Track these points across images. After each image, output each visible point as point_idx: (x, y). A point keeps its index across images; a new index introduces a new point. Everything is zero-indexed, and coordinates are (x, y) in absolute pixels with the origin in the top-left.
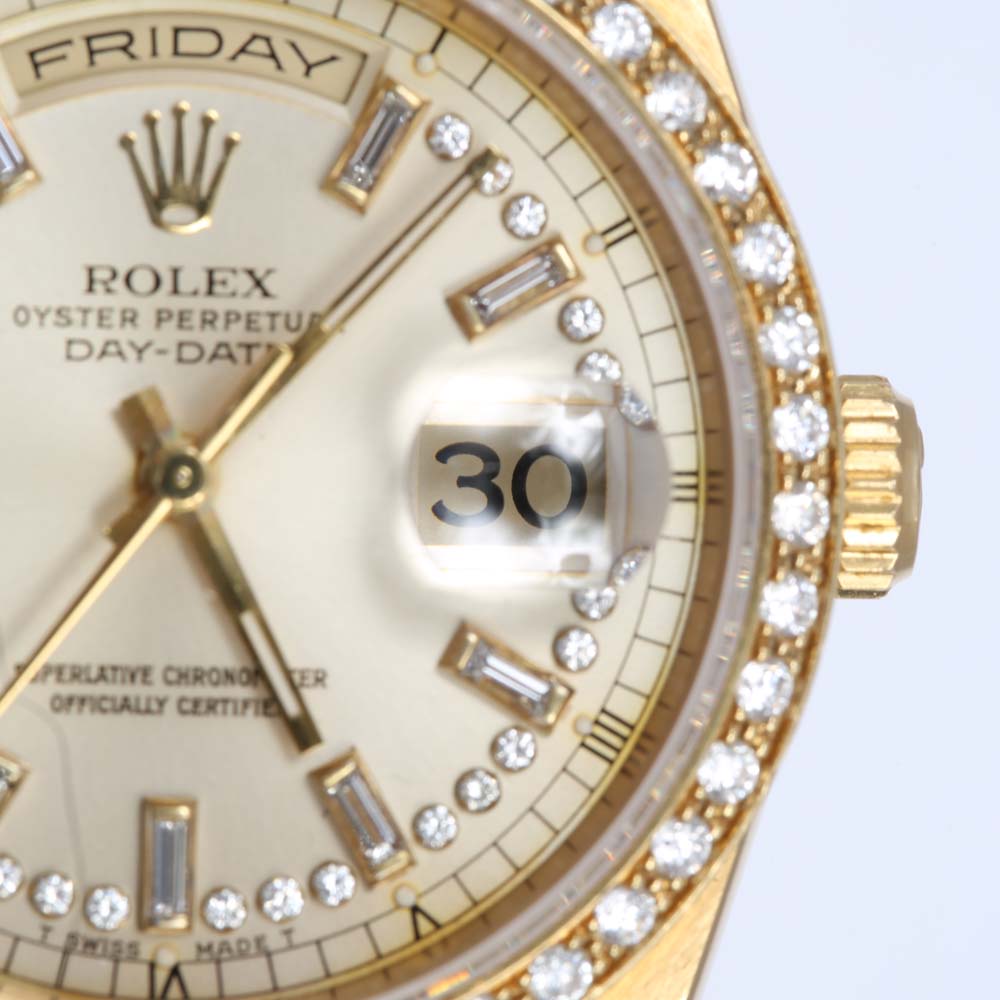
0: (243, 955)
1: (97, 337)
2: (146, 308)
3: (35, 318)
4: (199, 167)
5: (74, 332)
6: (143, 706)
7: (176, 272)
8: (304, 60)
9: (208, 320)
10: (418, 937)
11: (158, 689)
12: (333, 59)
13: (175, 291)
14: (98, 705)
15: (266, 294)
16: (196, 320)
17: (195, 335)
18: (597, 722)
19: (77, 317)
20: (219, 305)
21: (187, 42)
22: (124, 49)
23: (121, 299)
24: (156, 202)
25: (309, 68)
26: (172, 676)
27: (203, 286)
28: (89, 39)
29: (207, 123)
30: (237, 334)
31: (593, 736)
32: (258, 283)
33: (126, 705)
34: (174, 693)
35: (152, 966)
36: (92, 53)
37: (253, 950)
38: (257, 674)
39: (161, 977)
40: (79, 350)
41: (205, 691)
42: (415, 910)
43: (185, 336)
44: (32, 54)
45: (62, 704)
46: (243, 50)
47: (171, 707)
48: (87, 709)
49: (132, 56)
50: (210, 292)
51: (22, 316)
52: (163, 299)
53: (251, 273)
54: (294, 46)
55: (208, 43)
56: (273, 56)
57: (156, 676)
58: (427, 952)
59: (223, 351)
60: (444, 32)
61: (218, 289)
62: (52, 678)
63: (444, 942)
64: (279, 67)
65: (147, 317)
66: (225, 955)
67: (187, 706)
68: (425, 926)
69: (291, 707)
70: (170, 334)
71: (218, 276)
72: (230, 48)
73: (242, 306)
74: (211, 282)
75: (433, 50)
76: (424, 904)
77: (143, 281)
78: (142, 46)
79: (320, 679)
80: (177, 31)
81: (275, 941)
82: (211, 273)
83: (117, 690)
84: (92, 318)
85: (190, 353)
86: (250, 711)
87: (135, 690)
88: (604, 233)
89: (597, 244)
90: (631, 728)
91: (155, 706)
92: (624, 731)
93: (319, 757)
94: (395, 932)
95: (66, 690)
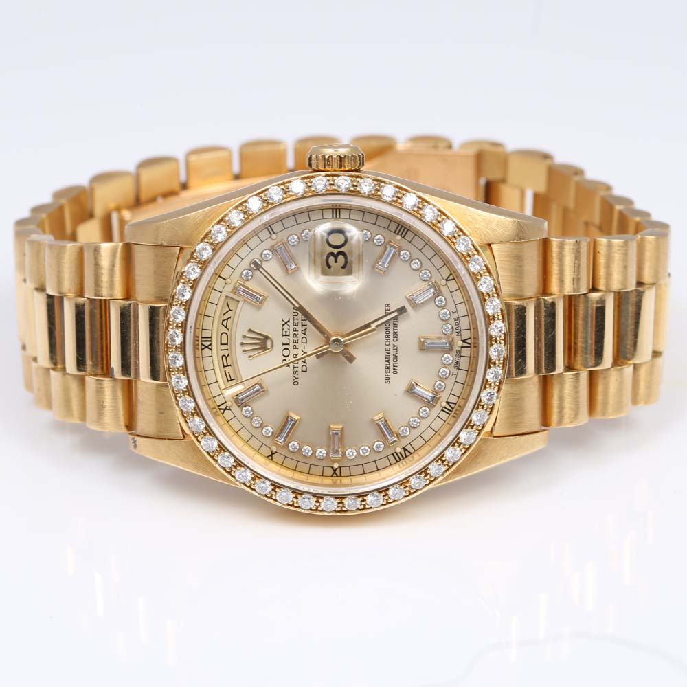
0: (459, 324)
1: (301, 364)
2: (293, 352)
3: (296, 380)
4: (257, 339)
5: (299, 369)
6: (396, 351)
7: (284, 344)
8: (228, 311)
9: (295, 336)
10: (454, 279)
11: (391, 347)
12: (227, 304)
13: (288, 344)
14: (395, 362)
15: (289, 321)
16: (296, 339)
17: (300, 339)
18: (398, 234)
19: (296, 369)
20: (292, 333)
21: (224, 341)
22: (226, 358)
23: (291, 359)
24: (264, 348)
25: (230, 310)
26: (388, 343)
27: (288, 337)
28: (224, 367)
29: (244, 337)
30: (299, 328)
31: (401, 235)
32: (286, 323)
33: (395, 355)
34: (392, 342)
35: (462, 347)
36: (228, 366)
37: (458, 321)
38: (387, 322)
39: (465, 345)
40: (304, 369)
41: (391, 335)
42: (447, 280)
43: (300, 342)
44: (228, 381)
45: (395, 371)
46: (226, 327)
47: (395, 343)
48: (396, 365)
49: (228, 355)
50: (289, 335)
51: (296, 383)
52: (291, 347)
53: (283, 325)
54: (224, 314)
55: (224, 336)
56: (227, 319)
57: (388, 347)
58: (457, 277)
59: (304, 332)
60: (220, 276)
61: (288, 334)
62: (389, 374)
63: (454, 272)
64: (230, 318)
65: (296, 352)
67: (395, 339)
68: (451, 277)
69: (395, 314)
70: (300, 346)
71: (284, 334)
72: (226, 330)
73: (292, 327)
74: (286, 335)
75: (225, 279)
76: (445, 278)
77: (286, 353)
78: (226, 353)
79: (388, 305)
80: (221, 344)
81: (455, 316)
82: (283, 335)
83: (392, 357)
84: (296, 365)
85: (304, 340)
86: (396, 323)
87: (391, 352)
88: (271, 234)
89: (274, 236)
90: (399, 225)
91: (396, 348)
92: (400, 226)
93: (408, 307)
94: (453, 285)
95: (392, 370)
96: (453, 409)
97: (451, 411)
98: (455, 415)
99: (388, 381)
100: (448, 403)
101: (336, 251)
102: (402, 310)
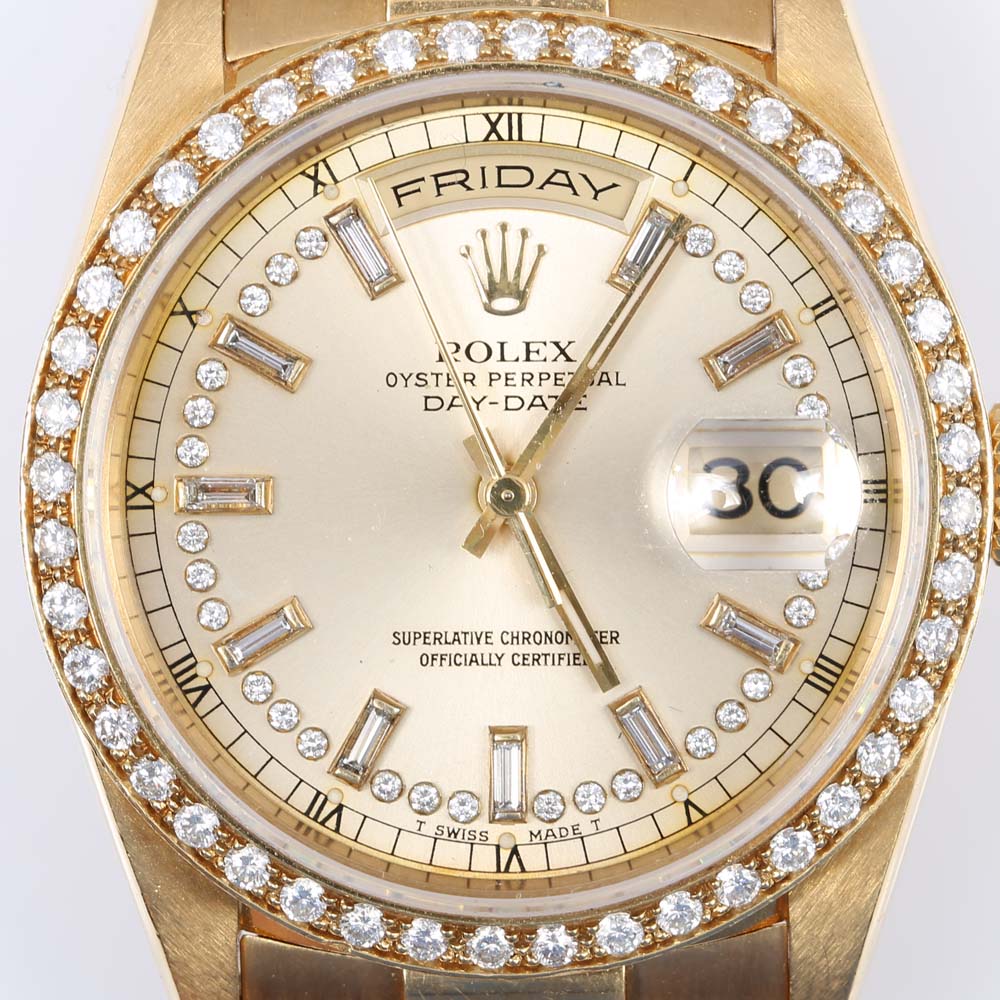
0: (563, 838)
1: (447, 394)
2: (482, 372)
3: (401, 380)
4: (519, 269)
5: (432, 390)
6: (486, 661)
7: (502, 345)
8: (594, 188)
9: (527, 379)
10: (690, 823)
11: (499, 648)
12: (614, 185)
13: (503, 359)
14: (454, 660)
15: (568, 359)
16: (518, 379)
17: (517, 391)
18: (817, 665)
19: (431, 380)
20: (535, 368)
21: (508, 177)
22: (462, 183)
23: (463, 366)
25: (597, 192)
26: (508, 638)
27: (523, 356)
28: (436, 177)
30: (548, 388)
31: (814, 674)
32: (563, 352)
33: (474, 660)
34: (510, 650)
35: (498, 847)
36: (439, 186)
37: (571, 835)
38: (569, 636)
39: (505, 855)
40: (433, 403)
41: (531, 649)
42: (688, 803)
43: (510, 391)
44: (395, 189)
45: (427, 660)
46: (548, 182)
47: (507, 661)
48: (446, 663)
49: (469, 189)
50: (528, 359)
51: (392, 380)
52: (494, 364)
53: (557, 344)
54: (585, 177)
55: (525, 177)
56: (570, 185)
57: (495, 638)
58: (696, 833)
59: (538, 401)
60: (694, 163)
61: (533, 356)
62: (419, 642)
63: (710, 825)
64: (575, 193)
65: (482, 379)
66: (550, 839)
67: (518, 660)
68: (695, 815)
69: (596, 659)
70: (500, 390)
71: (533, 347)
72: (539, 180)
73: (551, 368)
74: (528, 352)
75: (686, 179)
76: (693, 799)
77: (479, 352)
78: (474, 181)
79: (615, 639)
80: (500, 168)
81: (586, 828)
82: (528, 344)
83: (467, 649)
84: (443, 380)
85: (514, 403)
86: (564, 662)
87: (480, 649)
88: (814, 308)
89: (809, 316)
90: (842, 668)
91: (495, 660)
92: (837, 670)
93: (615, 694)
94: (673, 820)
95: (431, 650)
96: (323, 823)
97: (315, 819)
98: (303, 829)
99: (400, 639)
100: (339, 809)
101: (753, 485)
102: (607, 676)
